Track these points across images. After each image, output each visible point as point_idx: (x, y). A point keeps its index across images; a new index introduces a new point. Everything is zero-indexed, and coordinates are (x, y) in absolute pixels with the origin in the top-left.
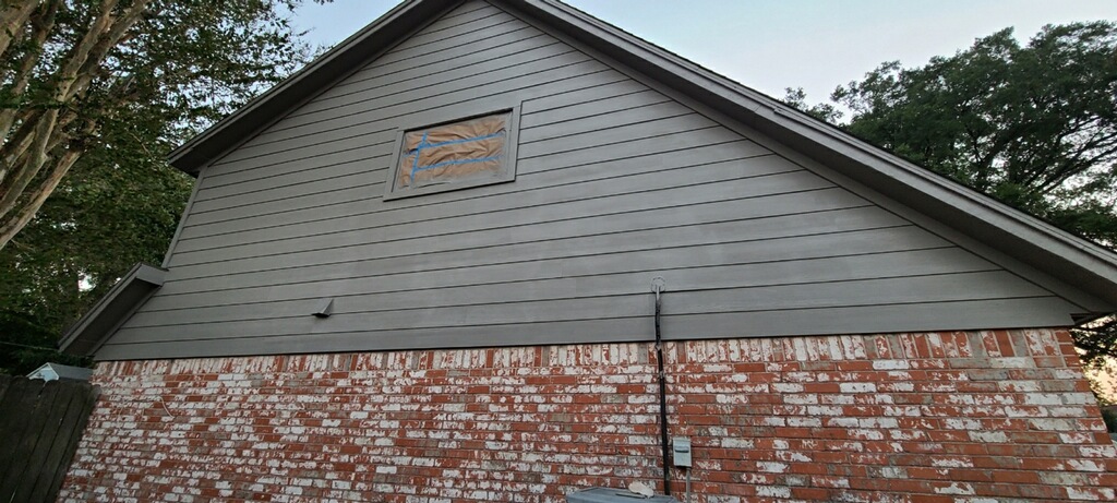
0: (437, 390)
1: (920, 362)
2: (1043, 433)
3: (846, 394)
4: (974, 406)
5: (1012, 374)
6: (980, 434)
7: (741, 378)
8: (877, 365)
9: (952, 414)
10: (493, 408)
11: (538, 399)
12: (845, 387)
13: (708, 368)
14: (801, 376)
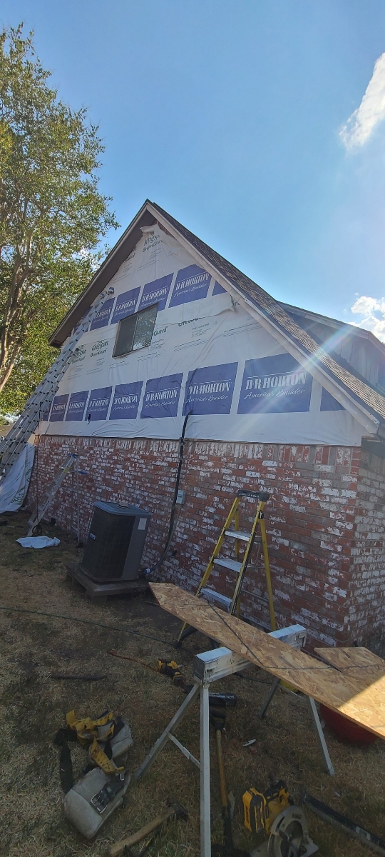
0: (116, 458)
1: (283, 464)
2: (323, 510)
3: (247, 477)
4: (297, 491)
5: (323, 475)
6: (295, 507)
7: (210, 464)
8: (265, 463)
9: (287, 494)
10: (130, 468)
11: (144, 466)
12: (248, 474)
13: (201, 458)
14: (232, 465)
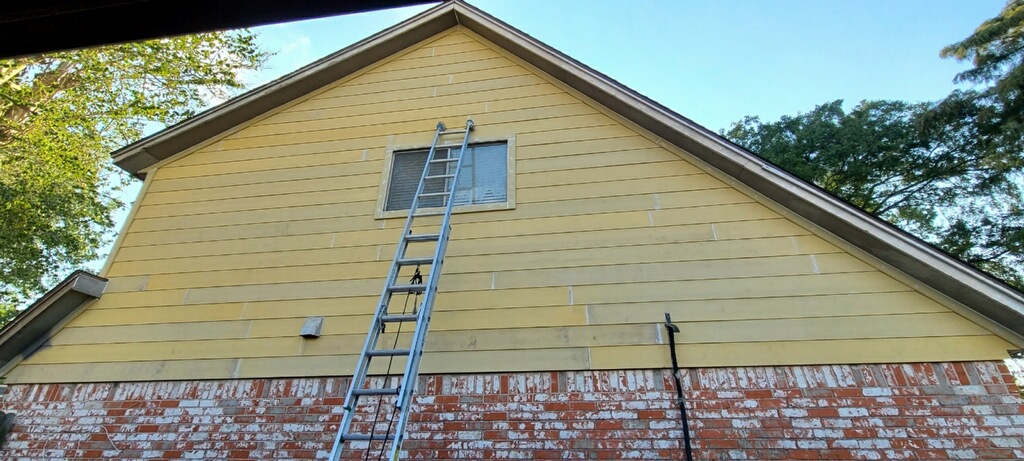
0: (450, 416)
1: (900, 390)
2: (1002, 450)
3: (844, 418)
4: (948, 428)
5: (971, 400)
6: (955, 452)
7: (752, 403)
8: (866, 392)
9: (932, 435)
10: (512, 435)
11: (559, 425)
12: (843, 412)
13: (721, 395)
14: (804, 402)
